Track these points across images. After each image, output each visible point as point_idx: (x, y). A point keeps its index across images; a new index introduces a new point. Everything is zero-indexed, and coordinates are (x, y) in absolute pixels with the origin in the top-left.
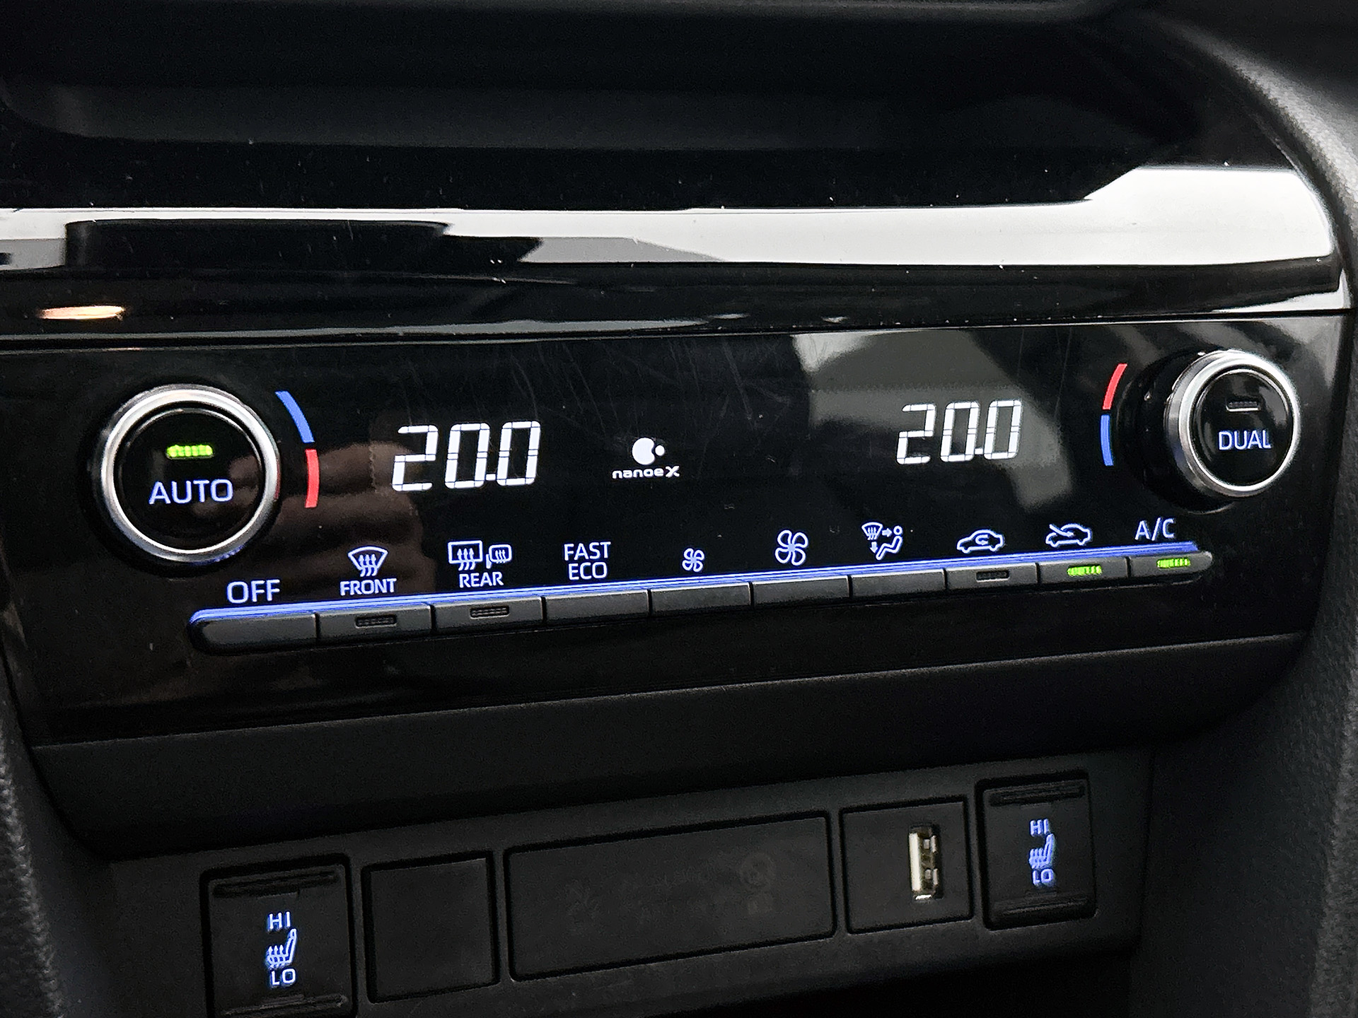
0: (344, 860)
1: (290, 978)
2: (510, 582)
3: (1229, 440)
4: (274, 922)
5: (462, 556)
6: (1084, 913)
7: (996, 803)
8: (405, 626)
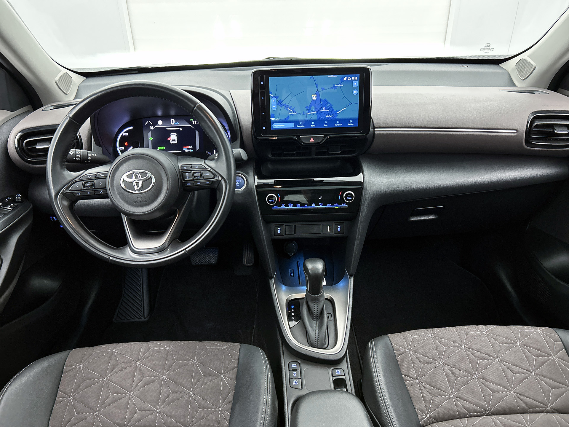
0: (284, 225)
1: (280, 232)
2: (293, 207)
3: (348, 198)
4: (279, 229)
5: (289, 205)
6: (343, 233)
7: (335, 224)
8: (285, 209)
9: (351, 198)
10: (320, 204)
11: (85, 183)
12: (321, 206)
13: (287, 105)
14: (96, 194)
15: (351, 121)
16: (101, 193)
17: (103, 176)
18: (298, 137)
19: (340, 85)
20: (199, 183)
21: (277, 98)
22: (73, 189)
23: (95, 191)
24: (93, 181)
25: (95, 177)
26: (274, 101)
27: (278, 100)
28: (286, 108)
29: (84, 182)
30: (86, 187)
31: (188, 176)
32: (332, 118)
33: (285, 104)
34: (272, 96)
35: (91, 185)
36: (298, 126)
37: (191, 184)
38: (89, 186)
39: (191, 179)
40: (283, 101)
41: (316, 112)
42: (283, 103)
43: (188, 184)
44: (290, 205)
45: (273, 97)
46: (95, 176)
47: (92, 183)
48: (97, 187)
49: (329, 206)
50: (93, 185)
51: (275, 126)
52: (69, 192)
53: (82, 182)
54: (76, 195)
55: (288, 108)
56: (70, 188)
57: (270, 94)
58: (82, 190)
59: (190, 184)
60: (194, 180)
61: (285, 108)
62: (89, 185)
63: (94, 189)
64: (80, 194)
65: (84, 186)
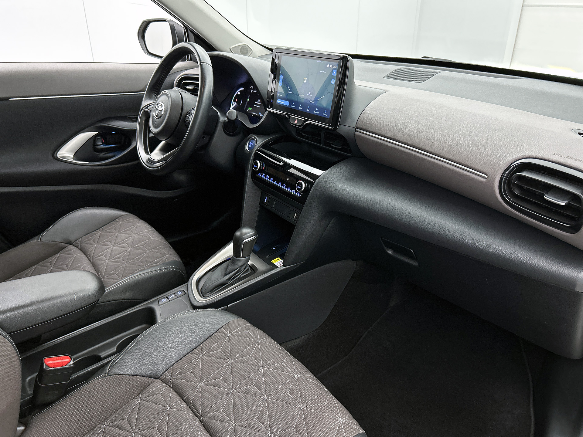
1: (266, 202)
2: (268, 179)
3: (298, 187)
9: (300, 188)
10: (284, 185)
12: (284, 187)
13: (288, 83)
15: (325, 112)
18: (289, 115)
19: (323, 72)
26: (281, 78)
27: (284, 77)
28: (287, 86)
32: (313, 104)
34: (281, 73)
36: (292, 106)
40: (286, 79)
41: (304, 95)
42: (286, 81)
44: (267, 177)
49: (289, 189)
51: (279, 101)
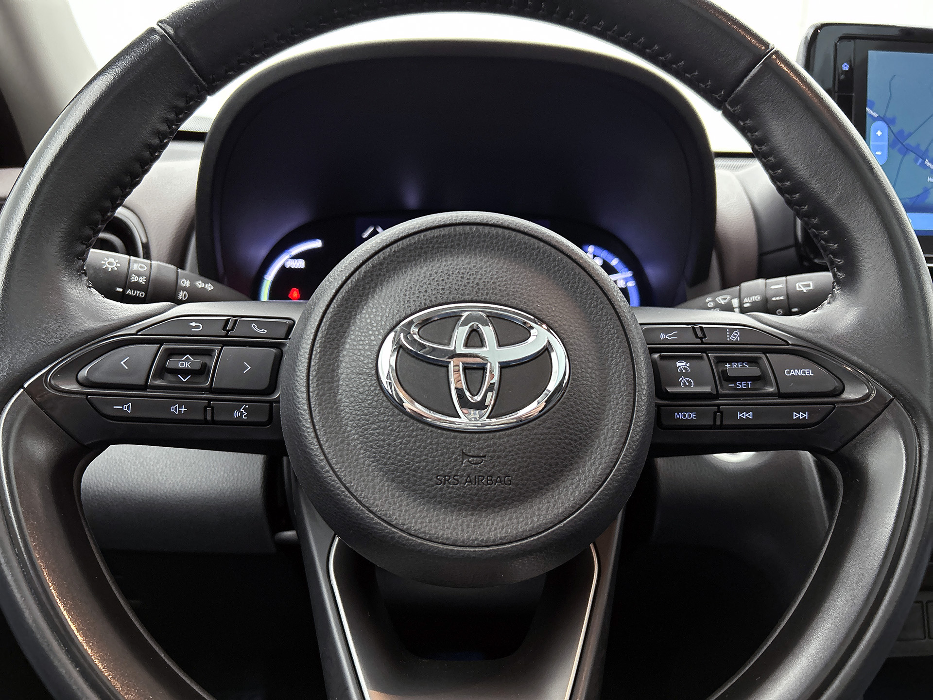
11: (170, 354)
13: (923, 148)
14: (213, 422)
16: (236, 414)
17: (263, 331)
20: (750, 415)
21: (889, 122)
22: (98, 377)
23: (210, 400)
24: (209, 353)
25: (224, 333)
26: (879, 133)
27: (895, 129)
28: (920, 160)
29: (166, 350)
30: (170, 377)
31: (686, 375)
33: (918, 145)
34: (875, 115)
35: (197, 367)
37: (697, 416)
38: (185, 372)
39: (707, 389)
40: (910, 135)
42: (911, 142)
43: (679, 416)
45: (875, 119)
46: (224, 328)
47: (206, 359)
48: (224, 385)
50: (203, 370)
52: (74, 387)
53: (157, 346)
54: (107, 411)
55: (927, 162)
56: (84, 373)
57: (868, 109)
58: (145, 387)
59: (693, 415)
60: (717, 396)
61: (916, 161)
62: (187, 365)
63: (210, 390)
64: (127, 408)
65: (162, 371)
